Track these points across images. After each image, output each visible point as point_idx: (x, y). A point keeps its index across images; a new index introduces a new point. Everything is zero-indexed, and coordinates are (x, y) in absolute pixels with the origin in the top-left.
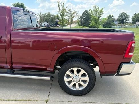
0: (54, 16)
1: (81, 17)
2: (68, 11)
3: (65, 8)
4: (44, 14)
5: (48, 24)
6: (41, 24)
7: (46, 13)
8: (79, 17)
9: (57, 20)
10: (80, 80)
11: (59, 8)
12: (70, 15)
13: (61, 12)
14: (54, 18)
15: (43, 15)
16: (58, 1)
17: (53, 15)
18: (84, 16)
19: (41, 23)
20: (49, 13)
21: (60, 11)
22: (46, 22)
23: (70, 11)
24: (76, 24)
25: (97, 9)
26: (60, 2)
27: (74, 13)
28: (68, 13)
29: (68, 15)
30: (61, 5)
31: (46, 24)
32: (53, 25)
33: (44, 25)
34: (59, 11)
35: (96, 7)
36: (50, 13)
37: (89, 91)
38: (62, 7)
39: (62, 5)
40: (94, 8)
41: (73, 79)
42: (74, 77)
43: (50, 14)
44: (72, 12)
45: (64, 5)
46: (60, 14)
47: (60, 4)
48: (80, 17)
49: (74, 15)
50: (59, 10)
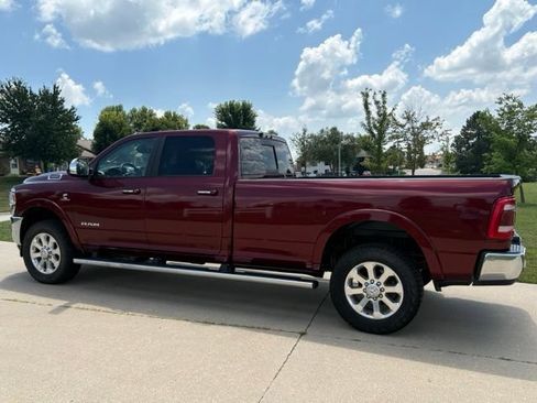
0: (353, 139)
1: (457, 138)
2: (402, 122)
3: (388, 112)
4: (316, 132)
5: (328, 167)
6: (303, 168)
7: (322, 131)
8: (448, 140)
9: (363, 153)
10: (383, 293)
11: (368, 113)
12: (409, 135)
13: (375, 127)
14: (353, 147)
15: (312, 136)
16: (364, 91)
17: (348, 137)
18: (472, 136)
19: (304, 165)
20: (334, 129)
21: (369, 123)
22: (322, 163)
23: (408, 118)
24: (440, 166)
25: (514, 106)
26: (371, 94)
27: (426, 126)
28: (403, 126)
29: (404, 136)
30: (373, 103)
31: (322, 168)
32: (348, 172)
33: (316, 172)
34: (366, 122)
35: (510, 102)
36: (340, 130)
37: (404, 320)
38: (379, 108)
39: (377, 103)
40: (498, 107)
41: (365, 291)
42: (367, 284)
43: (338, 133)
44: (418, 125)
45: (384, 102)
46: (372, 133)
47: (370, 100)
48: (451, 141)
49: (426, 133)
50: (368, 118)
